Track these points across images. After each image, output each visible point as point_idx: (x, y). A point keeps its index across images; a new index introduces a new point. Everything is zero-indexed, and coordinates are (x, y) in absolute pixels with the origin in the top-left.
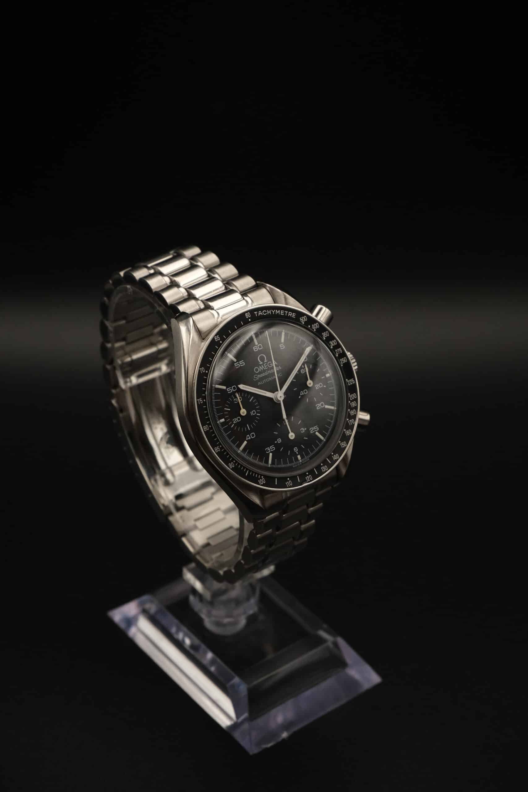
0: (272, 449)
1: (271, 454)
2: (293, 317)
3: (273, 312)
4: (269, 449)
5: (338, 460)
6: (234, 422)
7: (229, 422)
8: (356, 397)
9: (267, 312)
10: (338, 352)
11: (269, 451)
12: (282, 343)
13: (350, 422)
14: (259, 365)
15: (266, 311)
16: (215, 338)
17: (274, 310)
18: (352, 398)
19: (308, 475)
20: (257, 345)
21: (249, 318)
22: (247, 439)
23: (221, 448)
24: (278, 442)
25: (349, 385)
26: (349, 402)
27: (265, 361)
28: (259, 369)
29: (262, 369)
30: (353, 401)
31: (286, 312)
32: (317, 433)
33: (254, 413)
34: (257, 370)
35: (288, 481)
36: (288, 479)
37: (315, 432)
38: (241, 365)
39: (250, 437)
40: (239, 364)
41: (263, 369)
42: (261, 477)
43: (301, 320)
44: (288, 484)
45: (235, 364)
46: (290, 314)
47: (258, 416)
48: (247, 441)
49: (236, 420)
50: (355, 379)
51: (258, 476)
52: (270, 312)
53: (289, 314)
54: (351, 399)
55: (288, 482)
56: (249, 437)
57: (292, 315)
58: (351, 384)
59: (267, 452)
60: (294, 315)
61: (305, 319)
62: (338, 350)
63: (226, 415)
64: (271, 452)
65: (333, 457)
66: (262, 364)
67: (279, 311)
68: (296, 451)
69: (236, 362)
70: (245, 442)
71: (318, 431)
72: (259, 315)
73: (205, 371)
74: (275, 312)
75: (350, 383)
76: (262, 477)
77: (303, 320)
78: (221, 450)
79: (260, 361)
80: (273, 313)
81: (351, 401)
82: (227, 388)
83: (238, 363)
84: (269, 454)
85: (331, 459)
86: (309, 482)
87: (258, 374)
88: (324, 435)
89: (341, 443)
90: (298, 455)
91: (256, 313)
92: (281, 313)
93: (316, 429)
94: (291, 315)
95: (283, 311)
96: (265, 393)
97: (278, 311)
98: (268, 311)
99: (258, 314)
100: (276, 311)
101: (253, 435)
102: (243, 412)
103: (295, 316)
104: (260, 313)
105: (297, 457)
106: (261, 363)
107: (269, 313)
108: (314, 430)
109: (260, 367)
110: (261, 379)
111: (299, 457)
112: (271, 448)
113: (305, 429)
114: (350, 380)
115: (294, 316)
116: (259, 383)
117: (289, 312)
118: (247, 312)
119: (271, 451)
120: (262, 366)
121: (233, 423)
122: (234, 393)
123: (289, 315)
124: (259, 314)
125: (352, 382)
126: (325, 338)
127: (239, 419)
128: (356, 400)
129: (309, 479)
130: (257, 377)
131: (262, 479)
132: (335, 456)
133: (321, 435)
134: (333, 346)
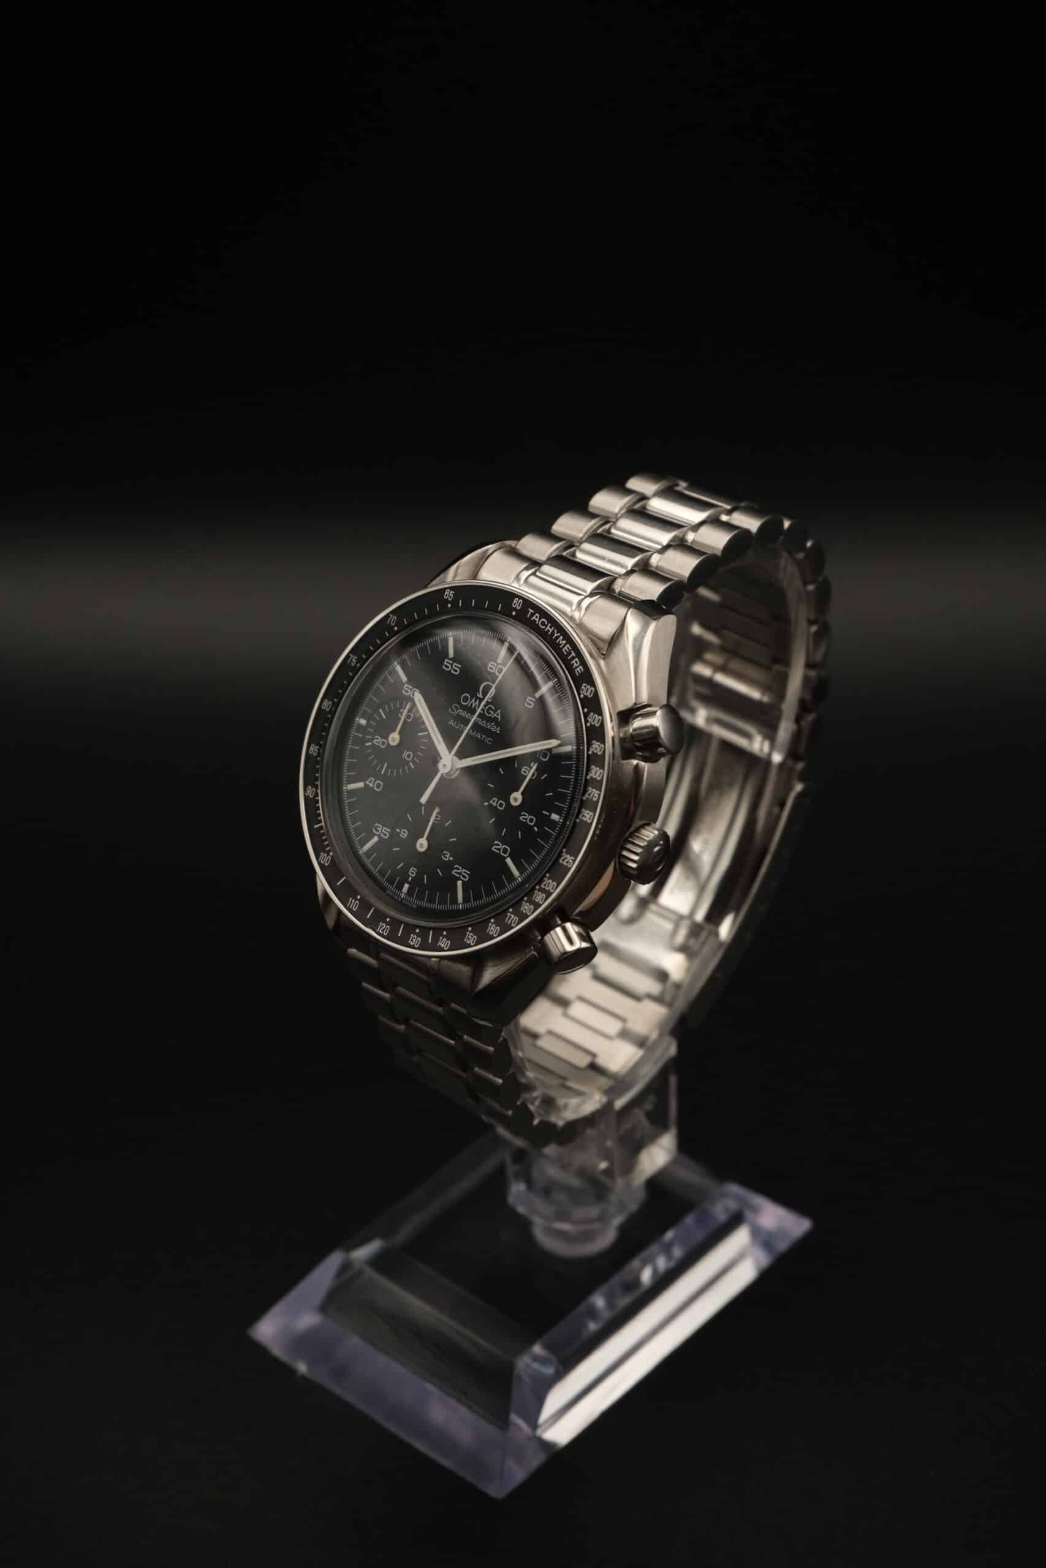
0: (384, 834)
1: (376, 839)
2: (576, 671)
3: (556, 635)
4: (380, 829)
5: (443, 950)
6: (374, 742)
7: (369, 733)
8: (551, 890)
9: (546, 626)
10: (590, 795)
11: (378, 831)
12: (535, 698)
13: (510, 917)
15: (546, 623)
16: (446, 593)
17: (559, 634)
18: (545, 885)
19: (386, 923)
20: (498, 664)
21: (515, 609)
22: (367, 782)
23: (319, 754)
24: (400, 835)
26: (537, 887)
28: (471, 701)
29: (473, 706)
30: (543, 891)
31: (573, 654)
32: (459, 883)
33: (409, 756)
34: (466, 699)
35: (356, 899)
36: (359, 897)
37: (459, 879)
38: (452, 670)
39: (374, 784)
40: (452, 665)
42: (329, 851)
43: (583, 687)
44: (352, 901)
45: (446, 660)
46: (576, 663)
47: (410, 767)
48: (365, 784)
49: (378, 740)
50: (574, 861)
51: (327, 846)
52: (551, 630)
53: (574, 662)
54: (543, 886)
56: (371, 783)
57: (577, 667)
58: (565, 864)
59: (374, 830)
60: (580, 669)
61: (589, 692)
62: (592, 791)
63: (375, 720)
64: (379, 836)
65: (441, 938)
66: (480, 698)
67: (564, 642)
68: (410, 874)
69: (451, 659)
70: (361, 785)
71: (464, 882)
72: (532, 619)
73: (394, 626)
74: (557, 637)
75: (563, 860)
76: (333, 853)
77: (585, 689)
78: (317, 756)
79: (480, 691)
80: (554, 637)
81: (540, 889)
82: (406, 683)
83: (451, 662)
84: (375, 835)
85: (436, 939)
86: (379, 934)
88: (466, 899)
89: (471, 932)
90: (408, 883)
91: (531, 611)
92: (566, 648)
93: (464, 876)
94: (575, 665)
95: (570, 649)
97: (563, 640)
98: (550, 625)
99: (532, 615)
100: (561, 637)
101: (378, 786)
102: (394, 738)
103: (580, 672)
104: (536, 618)
105: (404, 884)
106: (481, 696)
107: (548, 631)
108: (460, 874)
110: (458, 719)
111: (406, 886)
112: (383, 831)
113: (451, 859)
114: (568, 856)
115: (578, 671)
117: (577, 659)
118: (520, 597)
119: (380, 834)
120: (477, 702)
121: (371, 740)
122: (408, 699)
123: (572, 663)
124: (534, 618)
125: (567, 862)
126: (593, 752)
127: (383, 743)
128: (549, 894)
129: (383, 930)
130: (457, 709)
131: (328, 855)
132: (445, 939)
133: (463, 894)
134: (592, 777)
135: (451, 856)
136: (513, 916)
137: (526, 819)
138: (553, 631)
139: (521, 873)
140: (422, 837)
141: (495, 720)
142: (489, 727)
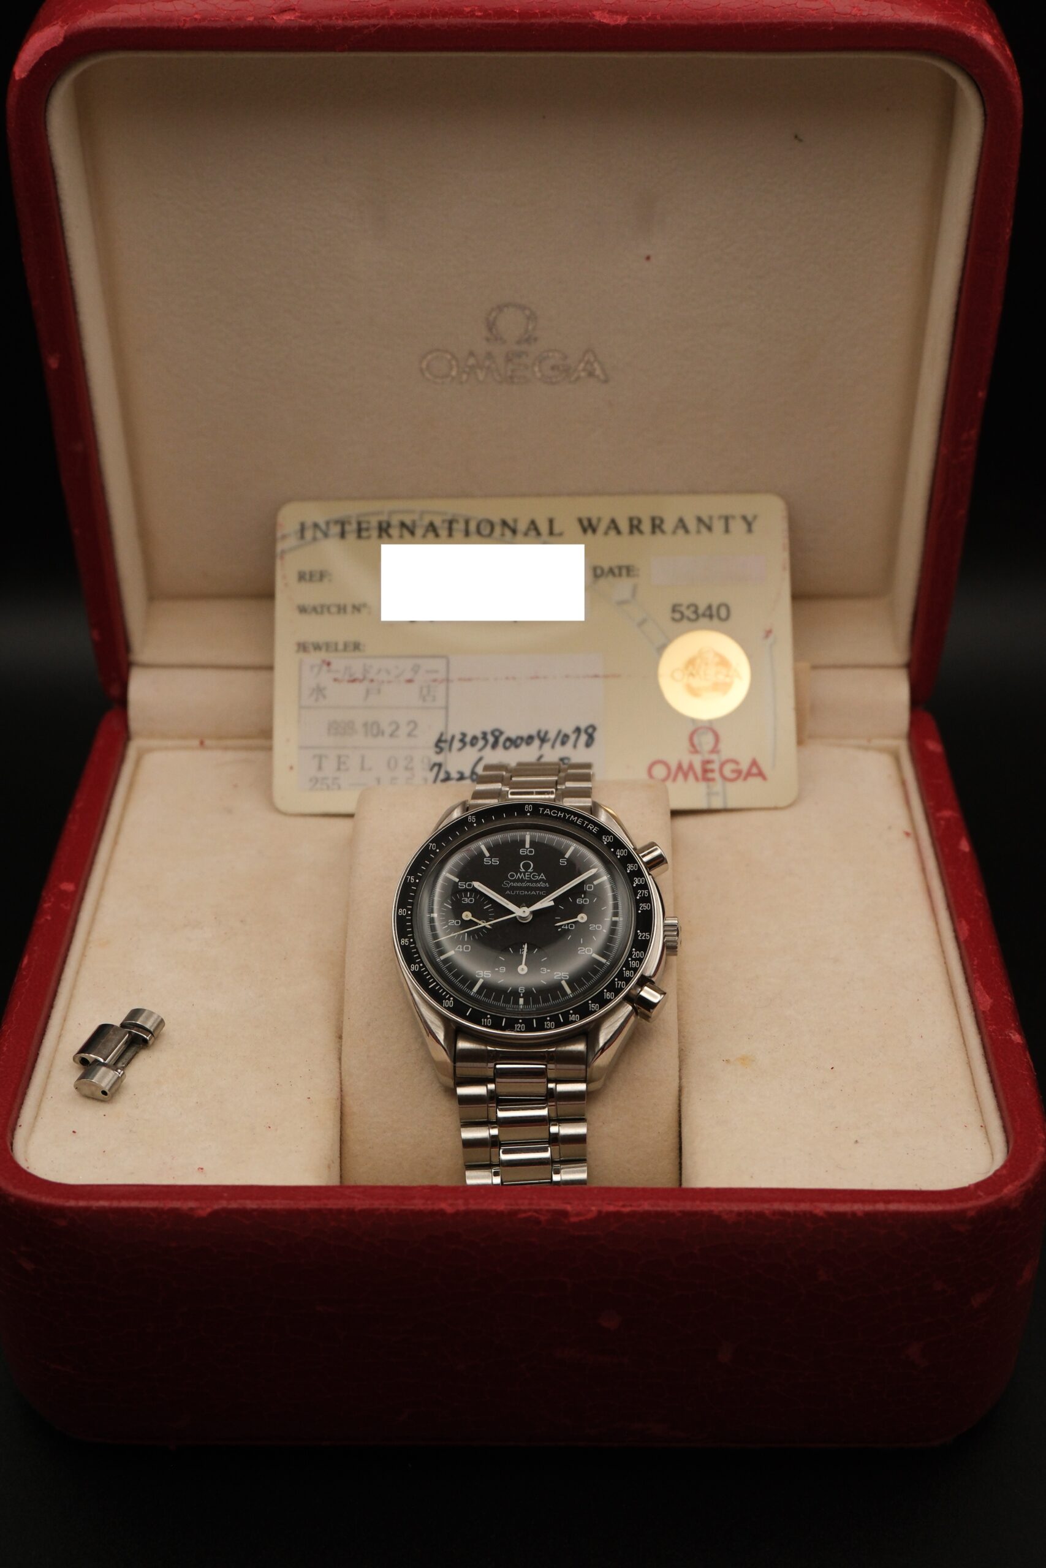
0: (486, 975)
1: (481, 980)
2: (593, 831)
3: (567, 816)
4: (482, 974)
5: (575, 1022)
6: (449, 924)
8: (642, 957)
9: (558, 814)
10: (641, 894)
12: (565, 858)
13: (618, 984)
14: (517, 871)
15: (557, 812)
16: (469, 818)
17: (570, 815)
18: (635, 956)
19: (521, 1024)
20: (527, 849)
21: (528, 812)
22: (456, 949)
23: (410, 943)
24: (500, 971)
25: (639, 938)
26: (630, 959)
27: (529, 870)
30: (635, 960)
31: (586, 822)
32: (563, 982)
33: (483, 923)
34: (512, 876)
35: (487, 1018)
36: (488, 1016)
37: (562, 980)
38: (493, 863)
39: (462, 948)
40: (491, 860)
41: (522, 877)
42: (449, 997)
43: (604, 838)
44: (484, 1021)
45: (484, 857)
46: (590, 827)
47: (487, 930)
49: (452, 922)
51: (446, 995)
55: (486, 1020)
56: (460, 948)
57: (593, 829)
58: (643, 938)
59: (477, 976)
60: (597, 828)
61: (610, 839)
62: (642, 892)
64: (483, 978)
65: (570, 1016)
67: (576, 818)
68: (520, 991)
69: (488, 857)
70: (452, 952)
71: (566, 981)
72: (545, 813)
73: (436, 849)
74: (570, 817)
75: (641, 937)
76: (452, 999)
77: (606, 839)
78: (409, 945)
79: (521, 867)
80: (566, 818)
81: (633, 959)
82: (459, 882)
83: (490, 858)
84: (478, 978)
85: (566, 1018)
86: (518, 1032)
87: (511, 881)
88: (574, 990)
89: (591, 1004)
90: (521, 997)
91: (541, 809)
92: (579, 821)
93: (564, 977)
95: (582, 820)
96: (508, 904)
97: (574, 817)
98: (560, 812)
99: (543, 811)
100: (572, 816)
101: (466, 948)
102: (467, 915)
103: (597, 830)
104: (547, 811)
105: (519, 1000)
106: (524, 870)
107: (561, 816)
108: (561, 977)
109: (519, 874)
110: (512, 888)
114: (644, 933)
115: (595, 830)
116: (508, 892)
117: (591, 824)
118: (529, 804)
121: (446, 924)
122: (466, 890)
123: (588, 827)
125: (645, 937)
126: (630, 870)
127: (457, 923)
128: (641, 960)
129: (520, 1028)
130: (509, 884)
131: (449, 1000)
132: (574, 1015)
133: (569, 987)
134: (637, 885)
136: (621, 982)
137: (595, 928)
138: (564, 814)
139: (607, 960)
140: (521, 964)
141: (542, 880)
142: (539, 885)
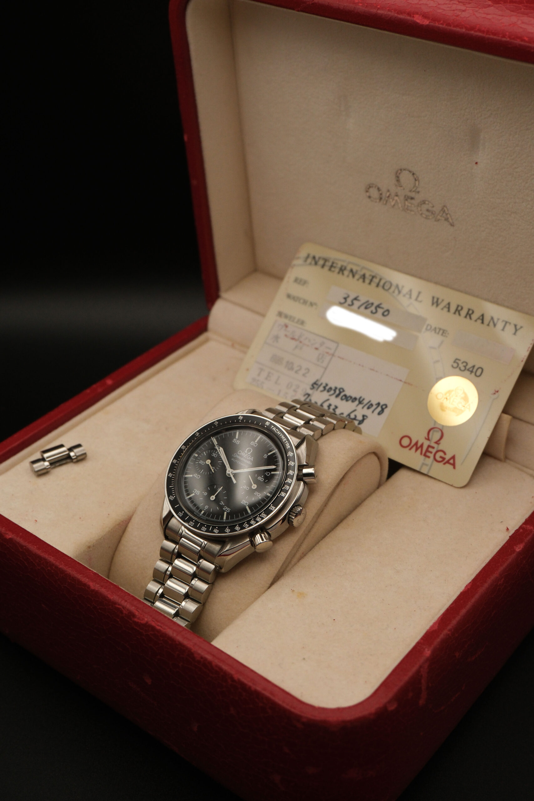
0: (197, 493)
3: (281, 435)
4: (196, 491)
5: (215, 533)
6: (199, 462)
7: (198, 459)
8: (264, 517)
9: (278, 432)
10: (285, 488)
12: (268, 455)
13: (245, 525)
14: (243, 451)
16: (240, 417)
19: (193, 522)
20: (255, 443)
21: (266, 425)
23: (177, 463)
24: (204, 494)
26: (258, 516)
27: (249, 453)
28: (242, 453)
31: (287, 442)
32: (225, 513)
33: (213, 468)
34: (240, 453)
35: (182, 513)
37: (226, 511)
39: (196, 476)
40: (236, 441)
41: (243, 455)
42: (174, 495)
43: (289, 453)
44: (179, 514)
45: (235, 439)
47: (212, 472)
50: (275, 509)
51: (174, 493)
52: (279, 433)
53: (287, 444)
54: (261, 516)
58: (271, 509)
61: (291, 454)
63: (201, 455)
64: (195, 494)
67: (284, 438)
68: (205, 507)
71: (227, 513)
73: (217, 425)
75: (271, 508)
76: (175, 496)
78: (176, 464)
79: (246, 450)
82: (217, 445)
84: (193, 493)
85: (213, 529)
86: (189, 525)
88: (227, 518)
89: (228, 528)
90: (204, 510)
91: (272, 426)
93: (228, 510)
94: (287, 445)
96: (227, 465)
99: (273, 428)
100: (283, 436)
101: (198, 477)
102: (208, 462)
103: (288, 448)
104: (274, 429)
105: (202, 511)
106: (246, 452)
107: (278, 433)
108: (226, 509)
110: (236, 458)
113: (224, 504)
114: (273, 507)
118: (269, 422)
120: (244, 454)
121: (198, 462)
122: (216, 450)
124: (273, 429)
125: (272, 509)
126: (289, 474)
127: (203, 463)
128: (263, 518)
129: (191, 524)
130: (236, 455)
131: (173, 497)
132: (216, 530)
133: (226, 516)
134: (287, 482)
135: (223, 503)
136: (246, 524)
137: (257, 494)
139: (251, 512)
140: (214, 495)
141: (250, 460)
142: (248, 462)
